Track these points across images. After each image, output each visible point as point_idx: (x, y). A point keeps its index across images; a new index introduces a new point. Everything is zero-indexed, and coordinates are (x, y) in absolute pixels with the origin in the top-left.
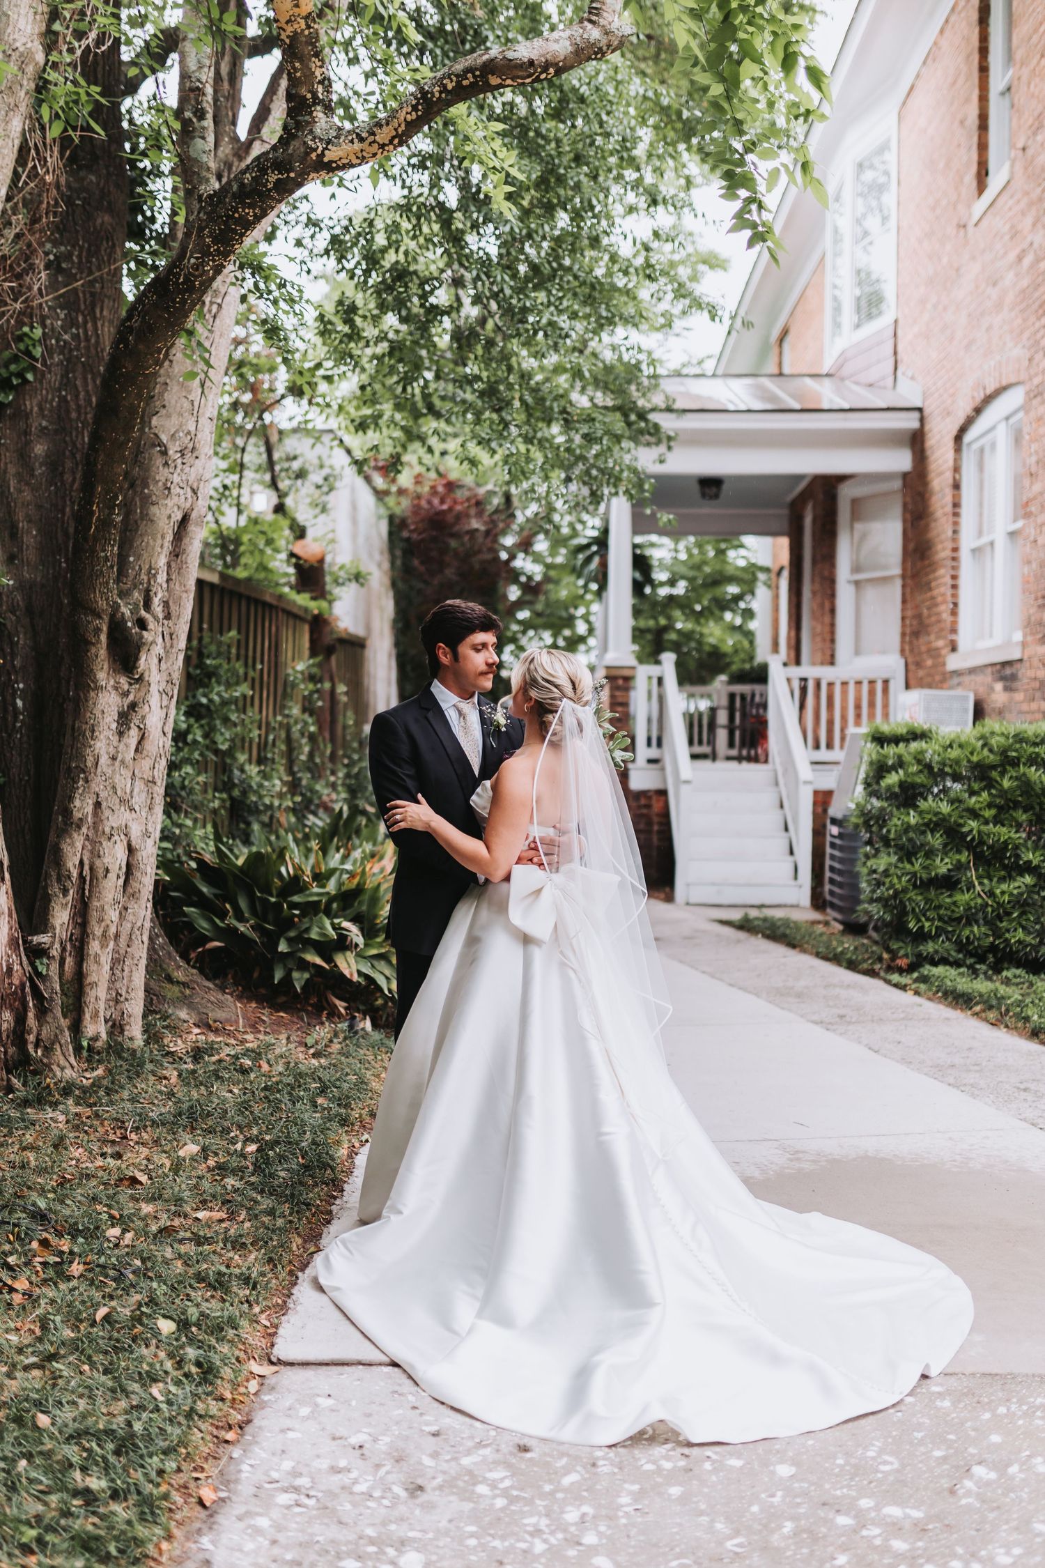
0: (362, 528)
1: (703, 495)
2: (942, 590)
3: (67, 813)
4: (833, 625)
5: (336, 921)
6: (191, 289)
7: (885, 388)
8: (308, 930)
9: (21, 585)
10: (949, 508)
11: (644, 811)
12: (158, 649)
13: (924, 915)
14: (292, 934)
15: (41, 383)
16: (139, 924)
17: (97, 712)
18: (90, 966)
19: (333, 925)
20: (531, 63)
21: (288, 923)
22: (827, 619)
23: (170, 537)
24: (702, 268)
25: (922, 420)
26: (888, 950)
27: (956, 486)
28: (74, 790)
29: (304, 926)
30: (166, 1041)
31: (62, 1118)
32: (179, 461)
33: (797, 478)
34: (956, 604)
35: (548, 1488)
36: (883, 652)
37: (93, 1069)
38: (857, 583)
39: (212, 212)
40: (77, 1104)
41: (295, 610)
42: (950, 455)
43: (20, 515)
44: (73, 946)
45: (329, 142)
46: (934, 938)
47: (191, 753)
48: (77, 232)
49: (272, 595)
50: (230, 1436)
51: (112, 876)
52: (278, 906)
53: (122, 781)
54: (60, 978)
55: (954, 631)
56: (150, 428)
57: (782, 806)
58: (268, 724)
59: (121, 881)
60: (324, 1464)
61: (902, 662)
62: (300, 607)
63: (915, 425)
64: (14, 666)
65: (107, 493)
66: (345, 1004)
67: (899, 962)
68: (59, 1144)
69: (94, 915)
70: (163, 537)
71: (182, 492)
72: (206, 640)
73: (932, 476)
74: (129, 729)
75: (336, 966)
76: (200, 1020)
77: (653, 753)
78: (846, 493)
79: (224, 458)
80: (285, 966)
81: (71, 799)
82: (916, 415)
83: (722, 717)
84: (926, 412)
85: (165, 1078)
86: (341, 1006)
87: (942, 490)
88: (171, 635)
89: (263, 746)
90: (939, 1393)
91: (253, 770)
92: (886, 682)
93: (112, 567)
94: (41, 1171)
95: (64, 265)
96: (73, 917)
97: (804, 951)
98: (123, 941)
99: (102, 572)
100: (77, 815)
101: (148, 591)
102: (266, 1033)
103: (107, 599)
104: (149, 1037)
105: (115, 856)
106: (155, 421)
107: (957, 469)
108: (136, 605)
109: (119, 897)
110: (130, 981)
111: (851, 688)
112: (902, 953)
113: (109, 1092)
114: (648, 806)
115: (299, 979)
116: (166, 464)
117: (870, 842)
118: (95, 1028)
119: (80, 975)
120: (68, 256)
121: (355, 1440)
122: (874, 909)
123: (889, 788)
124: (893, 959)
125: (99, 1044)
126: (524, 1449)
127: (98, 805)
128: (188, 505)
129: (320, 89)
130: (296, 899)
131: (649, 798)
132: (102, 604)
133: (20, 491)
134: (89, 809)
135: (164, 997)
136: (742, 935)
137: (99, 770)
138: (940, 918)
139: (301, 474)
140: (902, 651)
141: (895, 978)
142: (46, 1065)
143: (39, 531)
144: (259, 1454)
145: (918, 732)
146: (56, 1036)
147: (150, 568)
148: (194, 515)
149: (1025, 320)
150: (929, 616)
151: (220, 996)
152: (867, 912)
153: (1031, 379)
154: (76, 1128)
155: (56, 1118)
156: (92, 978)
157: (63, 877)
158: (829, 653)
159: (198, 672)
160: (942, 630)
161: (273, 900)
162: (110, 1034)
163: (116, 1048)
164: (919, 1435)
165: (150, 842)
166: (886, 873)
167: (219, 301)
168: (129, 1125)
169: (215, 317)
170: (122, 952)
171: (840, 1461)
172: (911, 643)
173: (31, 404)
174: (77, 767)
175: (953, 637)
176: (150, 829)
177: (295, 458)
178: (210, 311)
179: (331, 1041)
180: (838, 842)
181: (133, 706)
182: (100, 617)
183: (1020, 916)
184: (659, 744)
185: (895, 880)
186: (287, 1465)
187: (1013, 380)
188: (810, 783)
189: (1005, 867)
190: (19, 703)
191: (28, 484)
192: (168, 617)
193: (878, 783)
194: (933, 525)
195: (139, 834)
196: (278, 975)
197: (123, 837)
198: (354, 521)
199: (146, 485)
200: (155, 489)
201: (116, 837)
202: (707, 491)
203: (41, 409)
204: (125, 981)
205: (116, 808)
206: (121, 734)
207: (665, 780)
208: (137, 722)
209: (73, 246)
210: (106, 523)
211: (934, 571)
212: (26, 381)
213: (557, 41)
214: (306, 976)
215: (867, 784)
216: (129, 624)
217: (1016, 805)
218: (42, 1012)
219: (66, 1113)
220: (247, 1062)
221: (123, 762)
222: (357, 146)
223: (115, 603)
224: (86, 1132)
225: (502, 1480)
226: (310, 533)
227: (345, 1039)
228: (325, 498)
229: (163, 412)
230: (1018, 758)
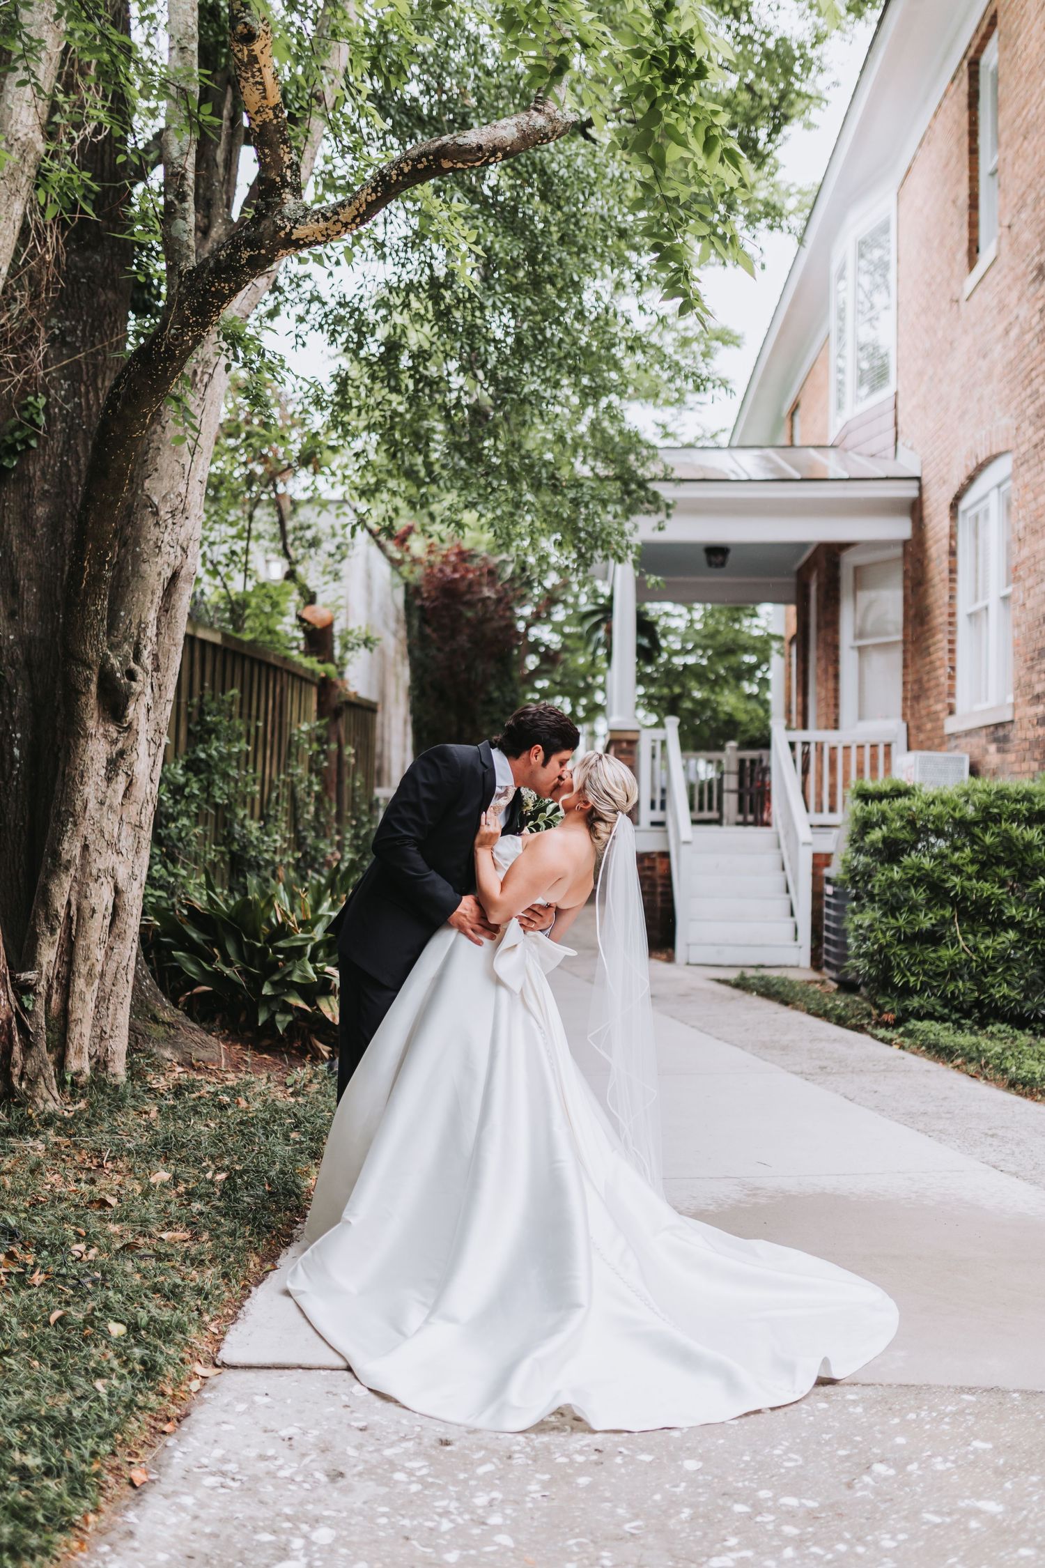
0: (377, 597)
1: (710, 564)
2: (940, 654)
3: (56, 855)
4: (836, 690)
5: (319, 965)
6: (172, 358)
7: (886, 458)
8: (290, 973)
9: (21, 640)
10: (946, 574)
11: (649, 873)
12: (147, 699)
13: (909, 970)
14: (276, 978)
15: (44, 449)
16: (124, 964)
17: (87, 759)
18: (75, 1003)
19: (315, 969)
20: (480, 148)
21: (273, 968)
22: (831, 685)
23: (159, 593)
24: (716, 344)
25: (920, 489)
26: (876, 1006)
27: (953, 553)
28: (63, 833)
29: (287, 970)
30: (149, 1079)
31: (41, 1147)
32: (170, 521)
33: (803, 546)
34: (953, 668)
35: (462, 1476)
36: (887, 717)
37: (75, 1103)
38: (861, 650)
39: (192, 286)
40: (58, 1134)
41: (301, 673)
42: (946, 522)
43: (21, 574)
44: (60, 984)
45: (296, 221)
46: (920, 993)
47: (188, 805)
48: (82, 308)
49: (276, 656)
50: (167, 1427)
51: (99, 916)
52: (264, 951)
53: (110, 825)
54: (46, 1014)
55: (951, 694)
56: (143, 490)
57: (783, 869)
58: (271, 781)
59: (107, 922)
60: (253, 1453)
61: (904, 726)
62: (306, 669)
63: (915, 493)
64: (12, 717)
65: (98, 549)
66: (329, 1048)
67: (885, 1017)
68: (35, 1170)
69: (80, 954)
70: (153, 593)
71: (172, 550)
72: (207, 697)
73: (930, 543)
74: (117, 775)
75: (318, 1009)
76: (184, 1060)
77: (657, 815)
78: (849, 560)
79: (232, 524)
80: (269, 1009)
81: (60, 842)
82: (915, 484)
83: (731, 782)
84: (924, 482)
85: (146, 1113)
86: (325, 1050)
87: (939, 556)
88: (160, 686)
89: (265, 804)
90: (854, 1401)
91: (253, 826)
92: (888, 746)
93: (102, 620)
94: (16, 1193)
95: (68, 339)
96: (60, 956)
97: (796, 1008)
98: (108, 980)
99: (92, 625)
100: (65, 857)
101: (137, 644)
102: (247, 1072)
103: (97, 651)
104: (133, 1074)
105: (102, 897)
106: (147, 484)
107: (953, 536)
108: (126, 657)
109: (105, 937)
110: (115, 1019)
111: (854, 752)
112: (887, 1008)
113: (89, 1124)
114: (652, 868)
115: (282, 1021)
116: (157, 524)
117: (857, 898)
118: (79, 1063)
119: (65, 1012)
120: (73, 331)
121: (285, 1433)
122: (861, 963)
123: (872, 843)
124: (880, 1015)
125: (82, 1079)
126: (446, 1443)
127: (85, 848)
128: (178, 563)
129: (289, 173)
130: (281, 944)
131: (653, 860)
132: (92, 655)
133: (22, 551)
134: (77, 851)
135: (149, 1037)
136: (737, 993)
137: (87, 814)
138: (925, 973)
139: (314, 543)
140: (904, 715)
141: (881, 1032)
142: (29, 1097)
143: (39, 589)
144: (193, 1443)
145: (902, 789)
146: (40, 1069)
147: (140, 623)
148: (183, 573)
149: (1012, 391)
150: (929, 681)
151: (204, 1037)
152: (855, 968)
153: (1018, 447)
154: (55, 1156)
155: (36, 1147)
156: (77, 1015)
157: (51, 917)
158: (833, 717)
159: (199, 728)
160: (940, 694)
161: (259, 945)
162: (94, 1070)
163: (99, 1082)
164: (826, 1437)
165: (136, 885)
166: (871, 928)
167: (210, 371)
168: (106, 1155)
169: (206, 386)
170: (108, 990)
171: (747, 1458)
172: (912, 707)
173: (34, 469)
174: (66, 811)
175: (951, 700)
176: (137, 872)
177: (309, 527)
178: (201, 381)
179: (310, 1081)
180: (832, 901)
181: (121, 753)
182: (90, 668)
183: (1004, 971)
184: (663, 806)
185: (880, 935)
186: (218, 1452)
187: (1002, 448)
188: (810, 844)
189: (989, 923)
190: (16, 752)
191: (29, 544)
192: (157, 669)
193: (862, 839)
194: (931, 591)
195: (126, 876)
196: (262, 1018)
197: (110, 879)
198: (369, 589)
199: (138, 544)
200: (147, 547)
201: (103, 879)
202: (713, 559)
203: (44, 473)
204: (110, 1019)
205: (103, 851)
206: (109, 780)
207: (667, 842)
208: (125, 769)
209: (78, 321)
210: (96, 579)
211: (933, 636)
212: (30, 447)
213: (504, 128)
214: (290, 1018)
215: (853, 841)
216: (118, 675)
217: (999, 861)
218: (28, 1046)
219: (45, 1142)
220: (226, 1099)
221: (110, 807)
222: (322, 224)
223: (105, 654)
224: (63, 1160)
225: (420, 1469)
226: (320, 599)
227: (325, 1078)
228: (337, 566)
229: (155, 475)
230: (999, 815)
